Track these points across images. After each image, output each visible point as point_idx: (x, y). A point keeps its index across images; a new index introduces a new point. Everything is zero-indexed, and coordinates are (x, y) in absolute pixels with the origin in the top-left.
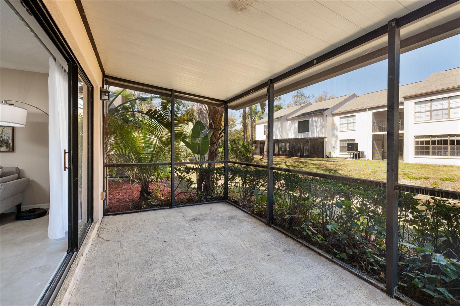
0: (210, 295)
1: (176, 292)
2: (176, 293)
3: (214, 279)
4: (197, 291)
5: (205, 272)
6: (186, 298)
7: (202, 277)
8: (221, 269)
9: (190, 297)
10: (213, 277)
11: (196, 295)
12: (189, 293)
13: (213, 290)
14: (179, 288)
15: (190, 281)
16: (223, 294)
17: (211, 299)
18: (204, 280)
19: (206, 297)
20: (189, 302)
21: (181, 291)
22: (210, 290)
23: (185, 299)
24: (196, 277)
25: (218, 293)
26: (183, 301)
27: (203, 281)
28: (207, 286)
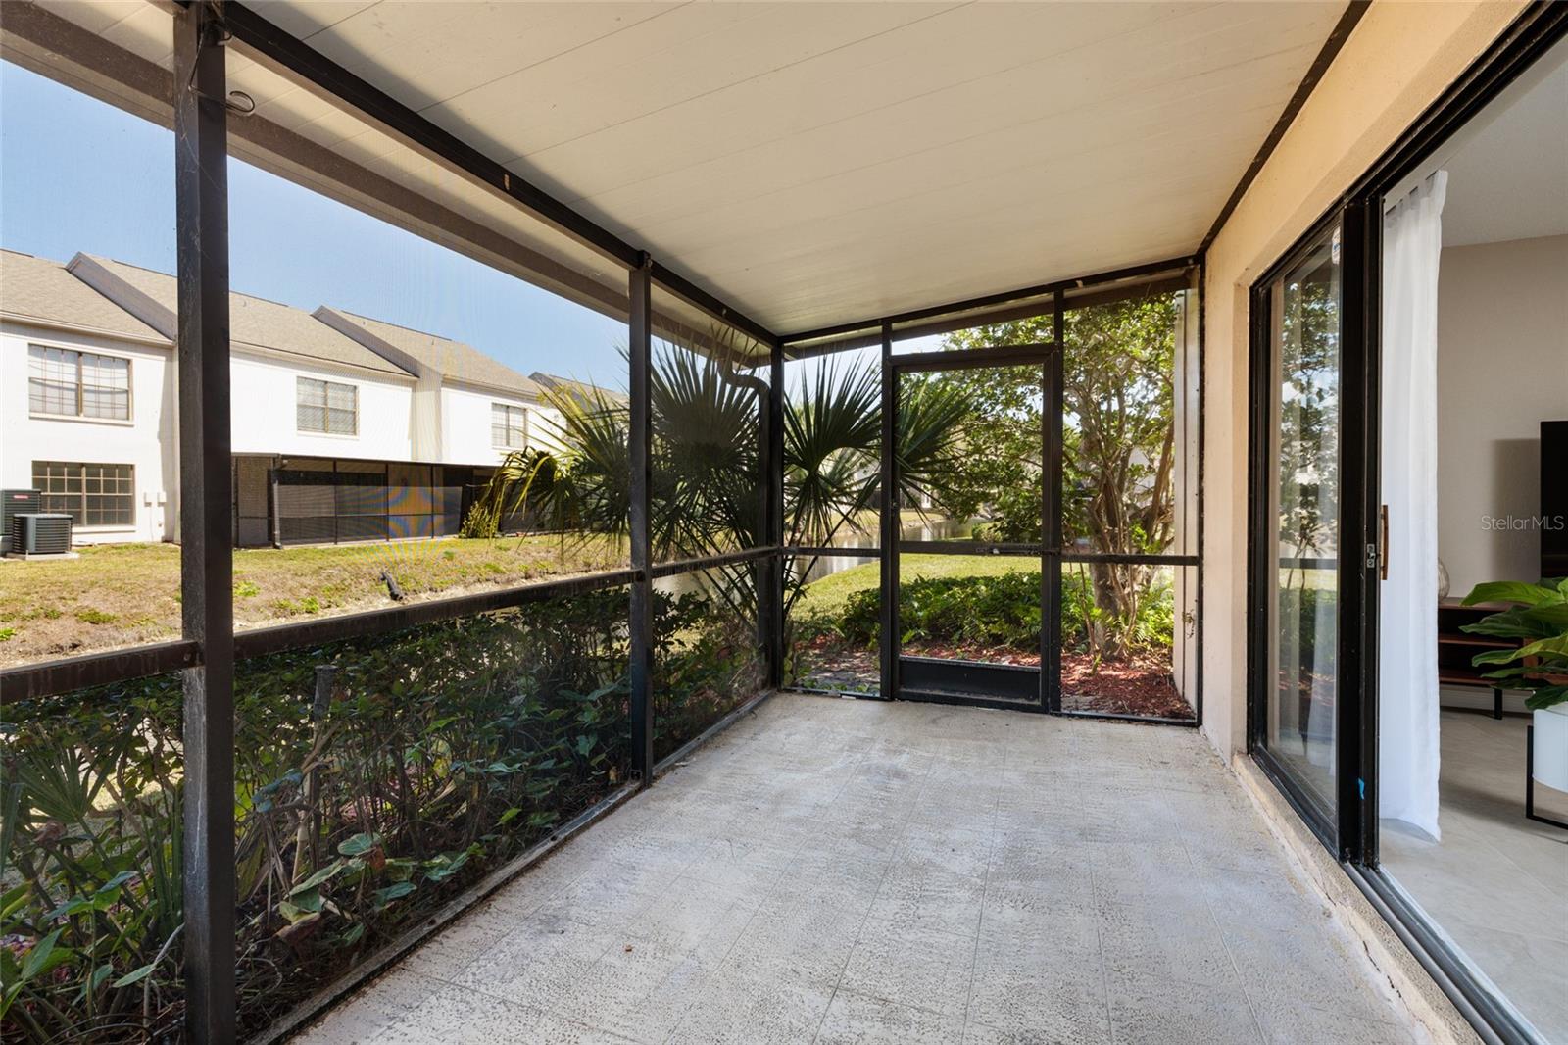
0: (947, 953)
1: (1045, 1019)
2: (1048, 1017)
3: (895, 989)
4: (977, 983)
5: (901, 1032)
6: (1021, 983)
7: (926, 1018)
8: (838, 1005)
9: (1006, 977)
10: (890, 997)
11: (988, 974)
12: (1004, 990)
13: (930, 960)
14: (1031, 1026)
15: (979, 1031)
16: (911, 938)
17: (952, 945)
18: (927, 1004)
19: (962, 954)
20: (1016, 969)
21: (1028, 1013)
22: (935, 964)
23: (1025, 982)
24: (948, 1029)
25: (922, 947)
26: (1032, 981)
27: (937, 1002)
28: (933, 980)
